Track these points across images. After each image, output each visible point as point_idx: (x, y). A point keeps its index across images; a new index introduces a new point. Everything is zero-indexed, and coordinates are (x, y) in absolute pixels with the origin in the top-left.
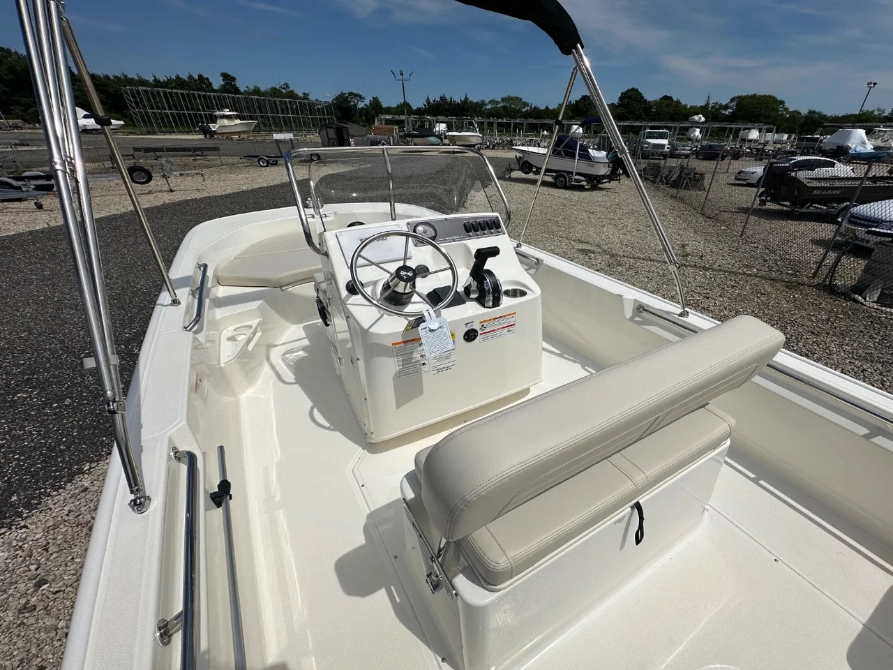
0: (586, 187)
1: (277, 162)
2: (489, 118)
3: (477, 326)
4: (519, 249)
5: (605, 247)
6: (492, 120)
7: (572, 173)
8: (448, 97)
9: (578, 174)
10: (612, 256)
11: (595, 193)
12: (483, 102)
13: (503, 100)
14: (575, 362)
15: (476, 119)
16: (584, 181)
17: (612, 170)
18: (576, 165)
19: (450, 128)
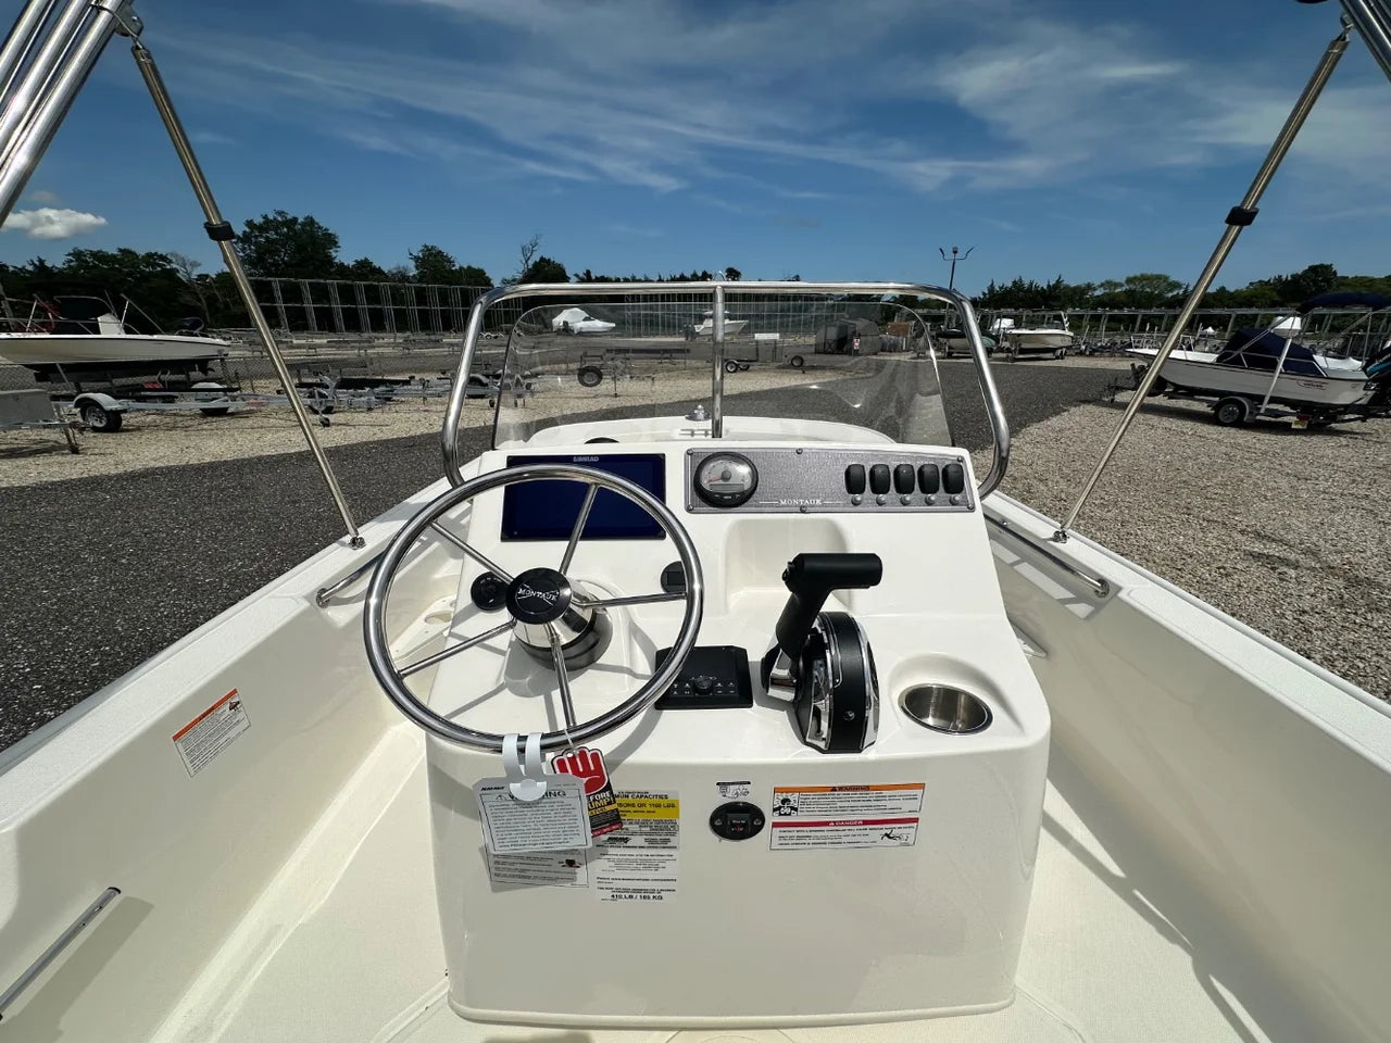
0: (1293, 426)
1: (748, 367)
2: (1096, 309)
3: (764, 800)
4: (1058, 545)
5: (1336, 560)
6: (1100, 311)
7: (1260, 399)
8: (1026, 283)
9: (1273, 400)
10: (1355, 582)
11: (1316, 440)
12: (1089, 287)
13: (1129, 281)
14: (1172, 937)
15: (1070, 311)
16: (1291, 414)
17: (1374, 397)
18: (1276, 383)
19: (1017, 325)
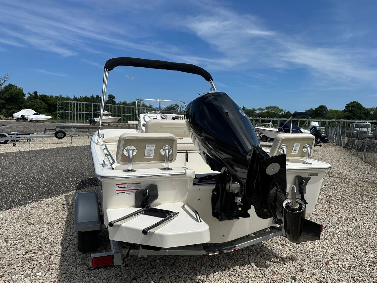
6: (258, 118)
12: (254, 110)
13: (267, 108)
